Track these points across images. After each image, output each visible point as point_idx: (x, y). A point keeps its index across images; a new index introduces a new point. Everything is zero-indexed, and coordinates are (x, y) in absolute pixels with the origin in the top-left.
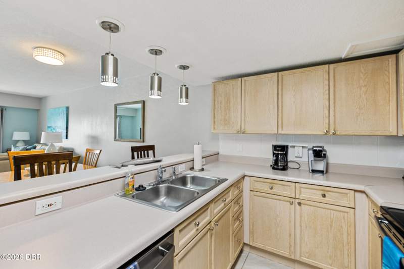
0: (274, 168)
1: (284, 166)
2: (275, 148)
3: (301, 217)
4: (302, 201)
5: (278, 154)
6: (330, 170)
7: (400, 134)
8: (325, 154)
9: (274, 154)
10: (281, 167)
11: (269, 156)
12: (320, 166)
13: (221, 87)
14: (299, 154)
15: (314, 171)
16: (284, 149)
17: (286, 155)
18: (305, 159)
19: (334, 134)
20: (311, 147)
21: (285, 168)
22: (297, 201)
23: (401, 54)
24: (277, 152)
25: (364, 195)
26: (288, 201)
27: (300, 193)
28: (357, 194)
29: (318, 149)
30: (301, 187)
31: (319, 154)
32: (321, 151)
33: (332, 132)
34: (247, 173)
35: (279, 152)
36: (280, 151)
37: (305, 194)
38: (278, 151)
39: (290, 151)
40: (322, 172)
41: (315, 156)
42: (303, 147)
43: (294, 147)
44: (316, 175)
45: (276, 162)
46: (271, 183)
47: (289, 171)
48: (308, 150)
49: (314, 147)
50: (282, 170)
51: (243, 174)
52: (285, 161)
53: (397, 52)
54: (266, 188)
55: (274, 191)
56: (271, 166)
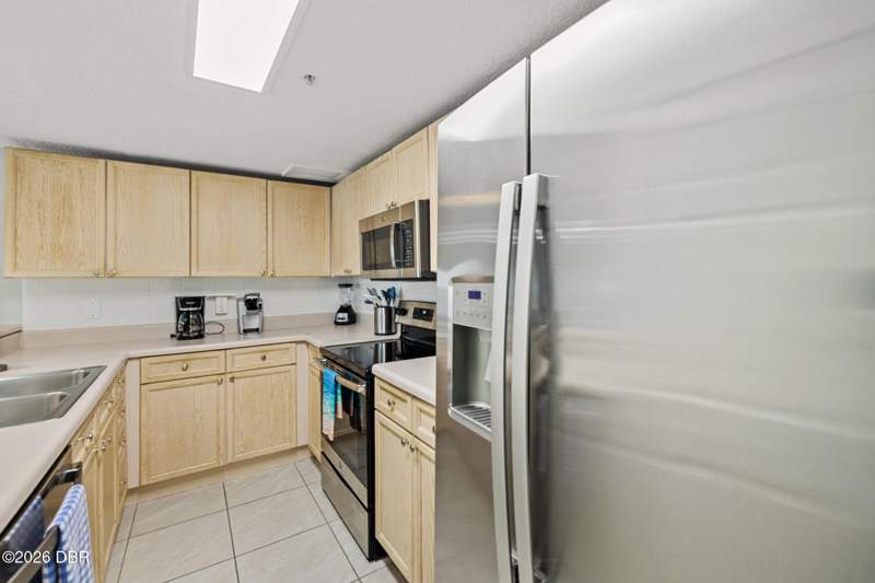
0: (180, 339)
1: (199, 331)
2: (182, 301)
3: (234, 398)
4: (236, 375)
5: (189, 312)
6: (266, 327)
7: (333, 275)
8: (260, 305)
9: (179, 313)
10: (196, 334)
11: (169, 319)
12: (254, 323)
13: (39, 167)
14: (222, 309)
15: (246, 331)
16: (199, 301)
17: (202, 312)
18: (232, 316)
19: (272, 276)
20: (242, 296)
21: (200, 336)
22: (229, 376)
23: (335, 188)
24: (186, 309)
25: (304, 346)
26: (214, 382)
27: (232, 366)
28: (299, 346)
29: (252, 297)
30: (233, 355)
31: (253, 305)
32: (255, 300)
33: (271, 272)
34: (132, 353)
35: (191, 309)
36: (193, 306)
37: (241, 362)
38: (189, 306)
39: (208, 304)
40: (257, 330)
41: (248, 309)
42: (229, 297)
43: (214, 298)
44: (249, 335)
45: (186, 327)
46: (184, 360)
47: (207, 338)
48: (238, 300)
49: (246, 296)
50: (195, 338)
51: (126, 357)
52: (200, 323)
53: (330, 185)
54: (175, 371)
55: (192, 371)
56: (172, 336)
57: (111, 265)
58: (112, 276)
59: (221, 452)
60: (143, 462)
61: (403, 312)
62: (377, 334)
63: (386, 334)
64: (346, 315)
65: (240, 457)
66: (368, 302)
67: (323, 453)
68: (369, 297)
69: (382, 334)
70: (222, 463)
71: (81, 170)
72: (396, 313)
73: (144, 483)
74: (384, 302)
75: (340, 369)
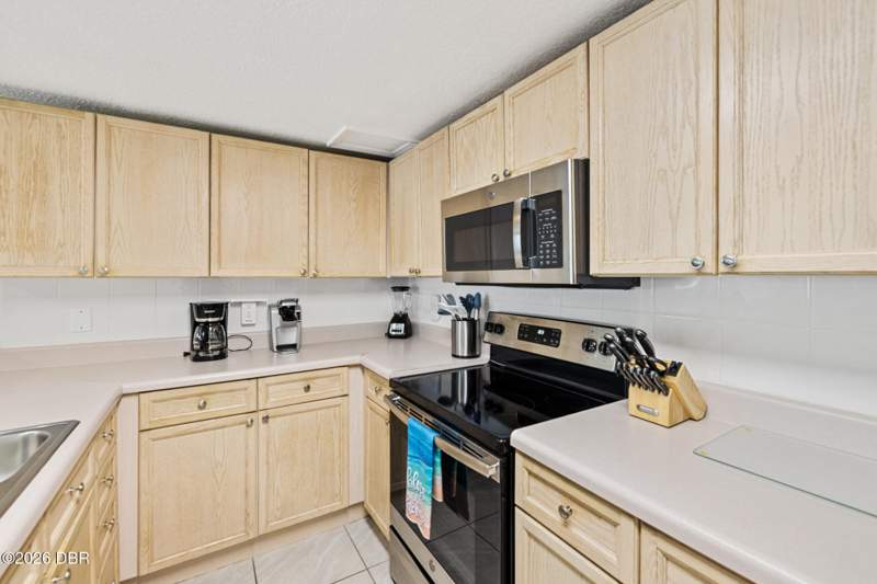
0: (197, 359)
1: (221, 349)
2: (199, 309)
3: (268, 443)
4: (271, 413)
5: (207, 323)
6: (304, 343)
8: (298, 313)
9: (195, 325)
10: (217, 353)
11: (181, 331)
12: (290, 337)
14: (249, 320)
15: (281, 348)
16: (220, 309)
17: (224, 323)
18: (263, 327)
19: (315, 276)
20: (275, 301)
21: (222, 355)
22: (262, 414)
24: (204, 320)
25: (359, 370)
26: (241, 423)
27: (267, 397)
28: (353, 371)
29: (288, 304)
30: (268, 385)
31: (289, 314)
32: (293, 308)
33: (313, 272)
34: (128, 387)
35: (210, 320)
36: (213, 315)
37: (277, 395)
38: (207, 316)
39: (232, 313)
40: (293, 346)
41: (284, 319)
42: (258, 303)
43: (240, 304)
44: (287, 355)
45: (204, 344)
46: (200, 395)
47: (231, 359)
48: (270, 307)
49: (281, 302)
50: (216, 358)
51: (119, 393)
52: (222, 338)
53: (387, 160)
54: (189, 410)
55: (211, 410)
56: (186, 354)
57: (101, 261)
58: (104, 275)
59: (252, 519)
60: (144, 542)
61: (498, 329)
62: (455, 356)
63: (468, 357)
64: (402, 326)
65: (276, 525)
66: (443, 312)
67: (392, 527)
68: (445, 305)
69: (463, 357)
70: (252, 536)
71: (59, 126)
72: (486, 329)
73: (144, 572)
74: (463, 314)
75: (430, 419)
